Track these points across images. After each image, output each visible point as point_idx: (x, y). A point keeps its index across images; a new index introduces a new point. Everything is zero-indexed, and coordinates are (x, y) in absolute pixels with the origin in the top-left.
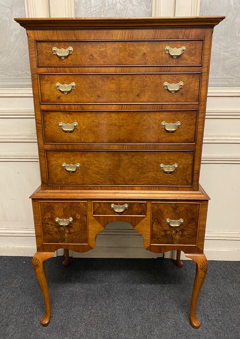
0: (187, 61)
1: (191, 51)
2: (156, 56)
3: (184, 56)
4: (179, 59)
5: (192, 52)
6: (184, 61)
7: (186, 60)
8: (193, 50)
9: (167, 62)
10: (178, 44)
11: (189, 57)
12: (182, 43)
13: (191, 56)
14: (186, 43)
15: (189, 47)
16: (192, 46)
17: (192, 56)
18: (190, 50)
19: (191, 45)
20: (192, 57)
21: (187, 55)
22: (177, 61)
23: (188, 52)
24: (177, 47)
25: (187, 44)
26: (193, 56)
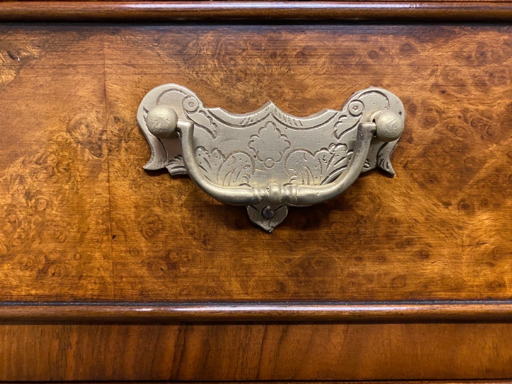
0: (424, 255)
1: (464, 148)
2: (28, 195)
3: (379, 207)
4: (323, 232)
5: (478, 154)
6: (383, 259)
7: (409, 242)
8: (490, 137)
9: (173, 266)
10: (304, 55)
11: (443, 212)
12: (351, 53)
13: (465, 207)
14: (406, 50)
15: (437, 101)
16: (475, 92)
17: (484, 204)
18: (453, 129)
19: (465, 72)
20: (484, 219)
21: (416, 192)
22: (298, 256)
23: (424, 155)
24: (289, 93)
25: (417, 68)
26: (497, 206)
